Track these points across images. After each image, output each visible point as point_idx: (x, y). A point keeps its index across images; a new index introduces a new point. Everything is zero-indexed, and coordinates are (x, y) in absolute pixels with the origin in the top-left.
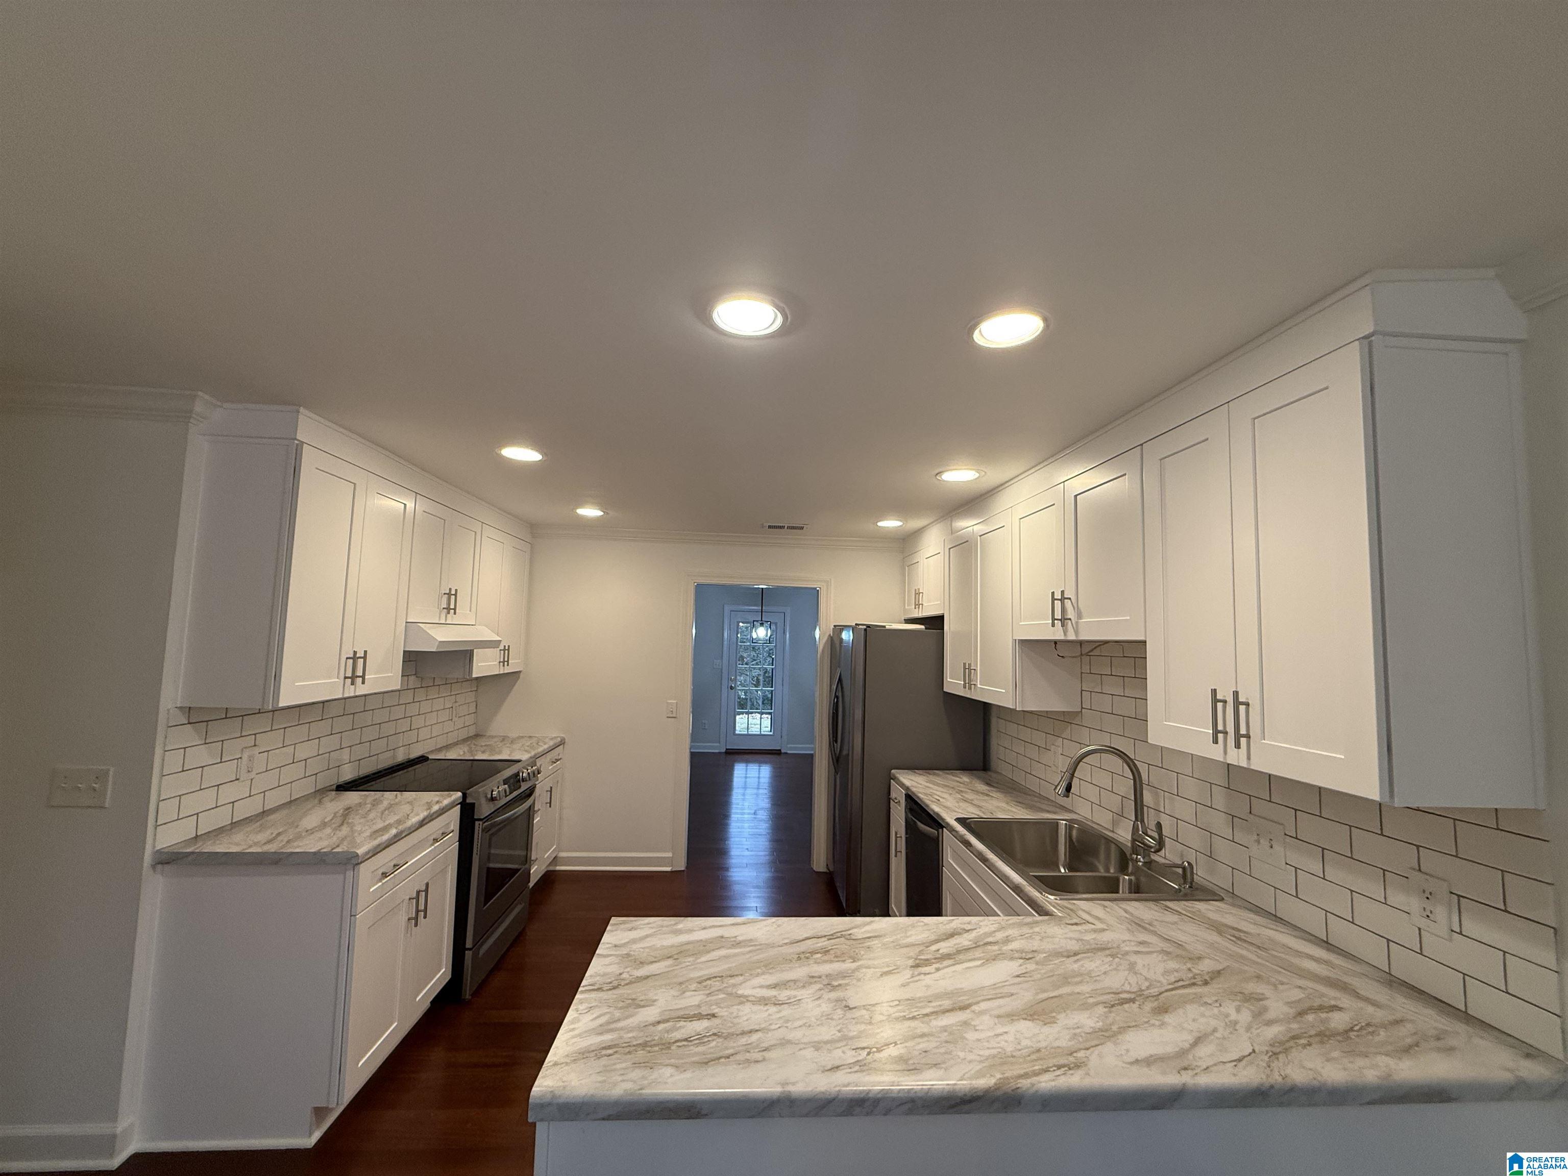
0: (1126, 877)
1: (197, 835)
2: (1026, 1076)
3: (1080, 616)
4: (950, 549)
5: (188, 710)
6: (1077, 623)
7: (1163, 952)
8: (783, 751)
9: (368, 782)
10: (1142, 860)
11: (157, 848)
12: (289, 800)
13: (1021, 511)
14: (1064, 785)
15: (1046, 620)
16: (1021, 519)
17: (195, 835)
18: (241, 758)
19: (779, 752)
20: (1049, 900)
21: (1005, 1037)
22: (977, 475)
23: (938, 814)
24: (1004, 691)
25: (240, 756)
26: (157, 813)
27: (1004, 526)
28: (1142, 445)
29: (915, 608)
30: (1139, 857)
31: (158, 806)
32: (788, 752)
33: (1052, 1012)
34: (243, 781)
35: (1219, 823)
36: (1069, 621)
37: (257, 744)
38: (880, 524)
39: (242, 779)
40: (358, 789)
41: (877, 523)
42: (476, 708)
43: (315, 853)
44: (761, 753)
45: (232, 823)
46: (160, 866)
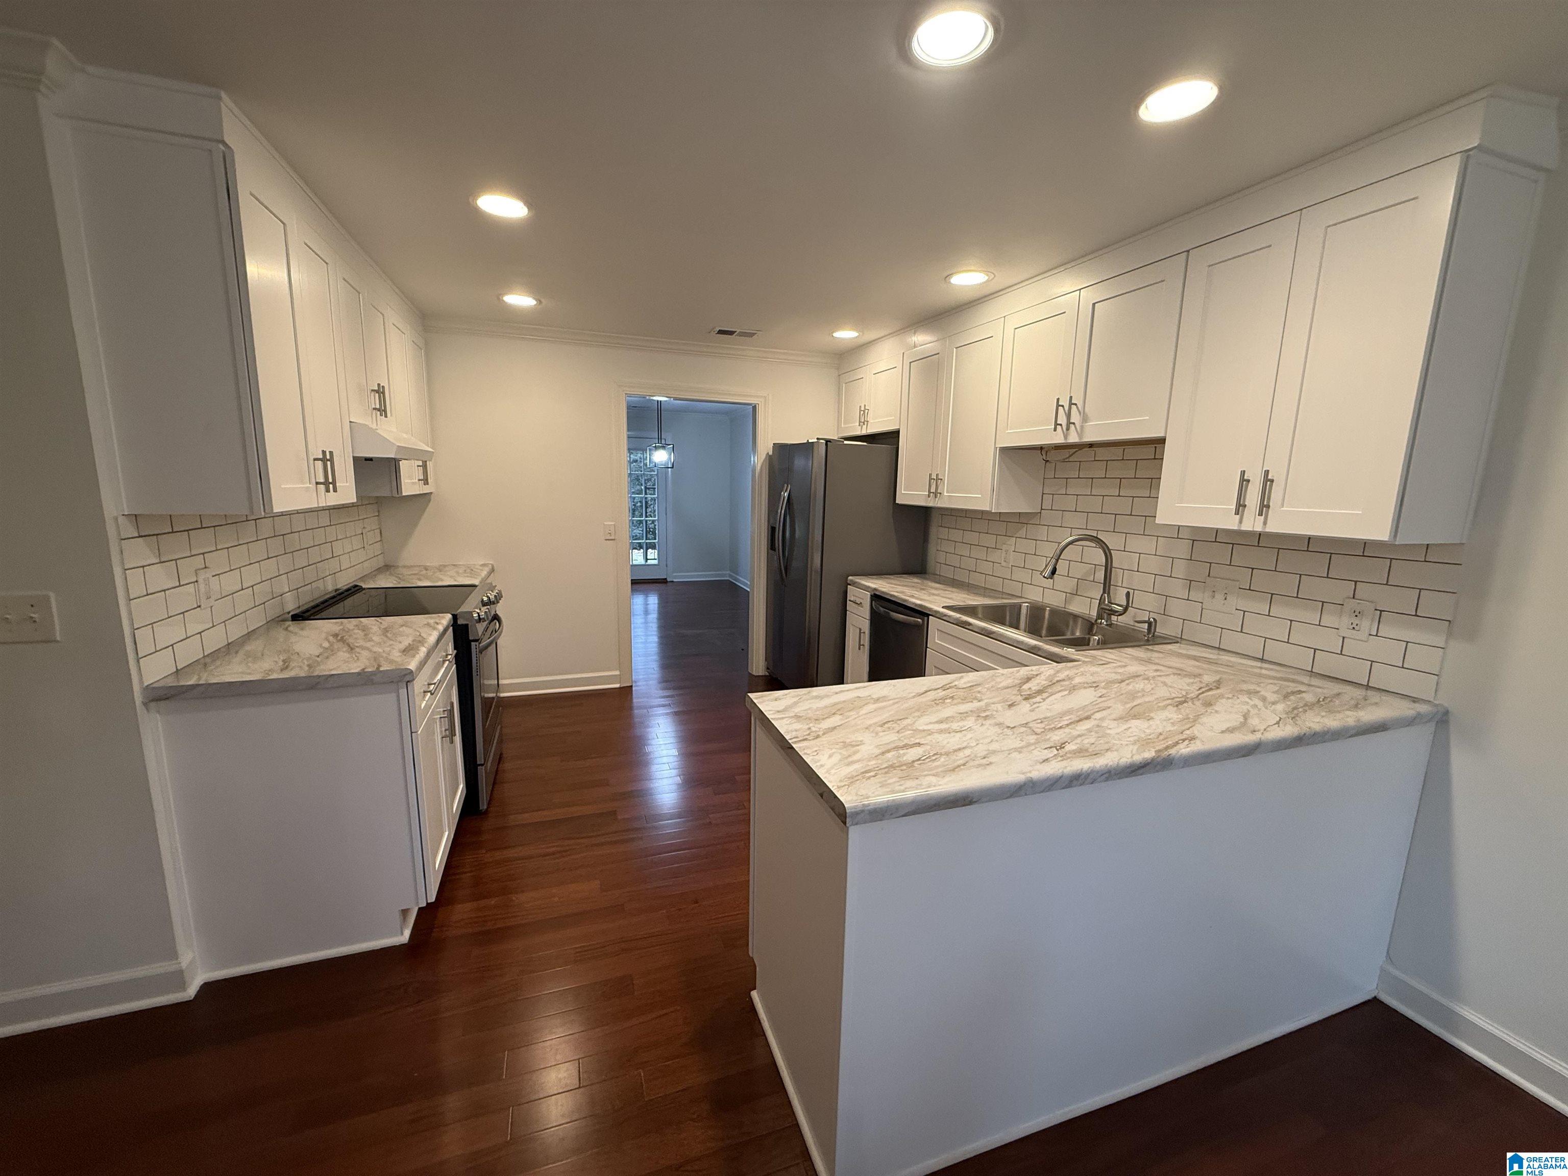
0: (1095, 637)
1: (177, 669)
2: (1167, 748)
3: (1085, 419)
4: (910, 363)
5: (135, 518)
6: (1082, 427)
7: (1174, 674)
8: (668, 580)
9: (321, 611)
10: (1105, 623)
11: (146, 684)
12: (247, 632)
13: (1014, 321)
14: (1050, 568)
15: (1048, 426)
16: (1016, 329)
17: (175, 670)
18: (197, 581)
19: (665, 581)
20: (1069, 652)
21: (1130, 730)
22: (987, 278)
23: (921, 606)
24: (980, 496)
25: (195, 580)
26: (135, 643)
27: (992, 337)
28: (1188, 251)
29: (859, 425)
30: (1103, 621)
31: (134, 635)
32: (675, 580)
33: (1144, 713)
34: (204, 609)
35: (1178, 588)
36: (1073, 425)
37: (207, 566)
38: (836, 335)
39: (203, 606)
40: (316, 617)
41: (833, 333)
42: (381, 535)
43: (359, 674)
44: (649, 583)
45: (204, 657)
46: (153, 704)
